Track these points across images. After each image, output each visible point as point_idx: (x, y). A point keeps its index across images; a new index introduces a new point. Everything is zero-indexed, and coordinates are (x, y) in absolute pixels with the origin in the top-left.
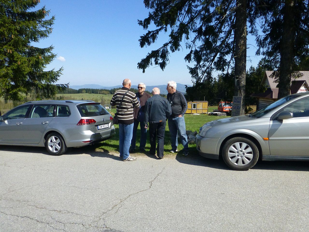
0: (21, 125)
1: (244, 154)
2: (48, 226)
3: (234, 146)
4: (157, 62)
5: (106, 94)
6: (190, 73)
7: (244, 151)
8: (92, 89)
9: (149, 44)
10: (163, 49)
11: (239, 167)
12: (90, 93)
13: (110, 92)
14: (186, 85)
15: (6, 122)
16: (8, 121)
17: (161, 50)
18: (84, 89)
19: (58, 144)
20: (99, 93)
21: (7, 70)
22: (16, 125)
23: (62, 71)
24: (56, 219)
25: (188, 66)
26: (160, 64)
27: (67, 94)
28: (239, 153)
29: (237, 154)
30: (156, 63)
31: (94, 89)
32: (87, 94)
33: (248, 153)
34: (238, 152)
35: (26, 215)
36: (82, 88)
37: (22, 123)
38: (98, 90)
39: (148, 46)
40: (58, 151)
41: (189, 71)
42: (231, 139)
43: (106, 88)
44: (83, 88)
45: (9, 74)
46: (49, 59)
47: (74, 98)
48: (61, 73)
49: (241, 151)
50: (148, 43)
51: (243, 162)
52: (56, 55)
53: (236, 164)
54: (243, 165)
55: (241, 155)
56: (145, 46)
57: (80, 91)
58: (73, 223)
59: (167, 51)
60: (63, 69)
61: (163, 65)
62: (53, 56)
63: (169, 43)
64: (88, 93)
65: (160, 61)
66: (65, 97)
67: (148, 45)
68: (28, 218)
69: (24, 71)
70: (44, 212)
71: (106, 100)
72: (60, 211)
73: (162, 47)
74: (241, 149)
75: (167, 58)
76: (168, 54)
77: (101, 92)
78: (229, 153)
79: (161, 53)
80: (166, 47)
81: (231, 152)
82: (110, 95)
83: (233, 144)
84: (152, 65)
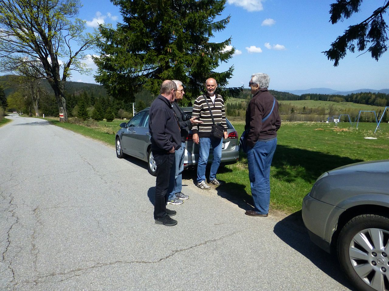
3: (368, 236)
4: (365, 45)
5: (338, 102)
8: (319, 94)
9: (348, 15)
10: (374, 21)
12: (316, 100)
13: (344, 99)
17: (370, 23)
18: (309, 95)
20: (328, 99)
26: (371, 49)
27: (286, 100)
28: (378, 257)
29: (371, 258)
30: (362, 48)
31: (322, 94)
32: (312, 101)
34: (375, 254)
36: (306, 93)
38: (328, 95)
39: (345, 19)
43: (340, 92)
44: (308, 93)
47: (294, 106)
49: (385, 254)
50: (345, 14)
53: (366, 280)
56: (339, 21)
57: (303, 97)
59: (383, 24)
63: (387, 6)
64: (314, 99)
65: (370, 44)
66: (283, 105)
67: (345, 17)
71: (337, 109)
73: (371, 17)
74: (385, 249)
75: (383, 37)
76: (384, 29)
77: (331, 99)
78: (353, 247)
79: (370, 28)
80: (381, 15)
81: (358, 246)
82: (345, 103)
83: (366, 230)
84: (354, 52)
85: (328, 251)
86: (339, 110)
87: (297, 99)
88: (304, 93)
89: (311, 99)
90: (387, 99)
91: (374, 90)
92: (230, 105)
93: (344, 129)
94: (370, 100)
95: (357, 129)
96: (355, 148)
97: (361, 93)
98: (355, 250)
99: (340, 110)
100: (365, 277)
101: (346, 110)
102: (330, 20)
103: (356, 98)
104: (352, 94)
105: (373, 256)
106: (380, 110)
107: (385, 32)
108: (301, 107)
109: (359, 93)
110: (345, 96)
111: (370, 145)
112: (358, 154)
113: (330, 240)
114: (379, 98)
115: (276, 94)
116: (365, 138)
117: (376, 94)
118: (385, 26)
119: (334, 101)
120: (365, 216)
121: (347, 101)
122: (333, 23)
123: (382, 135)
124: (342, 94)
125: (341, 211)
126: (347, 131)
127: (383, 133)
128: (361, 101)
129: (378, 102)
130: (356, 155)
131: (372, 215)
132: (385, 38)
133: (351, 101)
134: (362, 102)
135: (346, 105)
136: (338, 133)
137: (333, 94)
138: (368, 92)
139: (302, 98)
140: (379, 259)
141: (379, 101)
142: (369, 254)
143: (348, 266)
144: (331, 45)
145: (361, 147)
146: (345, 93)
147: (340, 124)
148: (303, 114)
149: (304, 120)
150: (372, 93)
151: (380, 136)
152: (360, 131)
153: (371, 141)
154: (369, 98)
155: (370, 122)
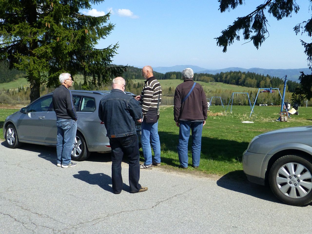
0: (43, 119)
1: (299, 181)
2: (21, 225)
3: (286, 168)
4: (249, 35)
5: (207, 82)
6: (306, 53)
7: (299, 176)
9: (234, 6)
10: (257, 15)
11: (291, 200)
13: (214, 79)
14: (302, 72)
15: (29, 114)
16: (31, 114)
17: (254, 16)
18: (174, 73)
19: (79, 146)
21: (45, 49)
22: (38, 119)
23: (117, 49)
24: (33, 221)
25: (302, 41)
26: (253, 38)
28: (292, 179)
29: (288, 180)
30: (247, 37)
33: (305, 180)
34: (290, 177)
35: (8, 214)
36: (171, 71)
37: (44, 117)
39: (232, 9)
40: (79, 155)
41: (305, 49)
42: (282, 158)
44: (173, 70)
45: (48, 53)
46: (104, 32)
48: (115, 51)
49: (295, 176)
50: (232, 5)
51: (298, 194)
52: (113, 26)
53: (287, 194)
54: (297, 197)
55: (295, 183)
56: (227, 10)
58: (45, 227)
59: (264, 18)
60: (118, 46)
61: (258, 40)
62: (110, 28)
63: (266, 4)
64: (180, 78)
65: (253, 33)
67: (231, 7)
68: (9, 216)
69: (65, 49)
70: (26, 213)
71: (207, 90)
72: (41, 215)
73: (255, 12)
74: (295, 173)
75: (264, 29)
76: (264, 22)
77: (199, 78)
78: (278, 177)
79: (254, 20)
80: (262, 10)
81: (281, 176)
82: (215, 83)
83: (284, 165)
84: (239, 40)
85: (263, 184)
86: (208, 92)
87: (162, 77)
88: (169, 71)
89: (177, 79)
90: (256, 79)
91: (244, 69)
92: (79, 85)
93: (219, 114)
94: (241, 81)
95: (232, 113)
96: (237, 132)
97: (231, 72)
98: (279, 178)
99: (210, 92)
100: (286, 193)
101: (216, 92)
102: (219, 9)
103: (226, 77)
104: (222, 73)
105: (289, 179)
106: (251, 92)
107: (265, 25)
108: (166, 87)
109: (229, 72)
110: (214, 75)
111: (250, 129)
112: (242, 137)
113: (264, 177)
114: (249, 78)
115: (136, 72)
116: (242, 122)
117: (246, 73)
118: (265, 20)
119: (203, 81)
120: (283, 157)
121: (217, 81)
122: (222, 11)
123: (257, 119)
124: (210, 73)
125: (270, 157)
126: (222, 116)
127: (258, 117)
128: (231, 81)
129: (249, 83)
130: (240, 138)
131: (287, 156)
132: (265, 30)
133: (221, 81)
134: (232, 83)
135: (216, 86)
136: (214, 118)
137: (201, 73)
138: (238, 71)
139: (167, 77)
140: (293, 180)
141: (250, 81)
142: (287, 178)
143: (276, 189)
144: (222, 32)
145: (242, 131)
146: (214, 71)
147: (212, 108)
148: (169, 96)
149: (170, 103)
150: (242, 72)
151: (256, 120)
152: (235, 115)
153: (249, 125)
154: (239, 78)
155: (242, 105)
